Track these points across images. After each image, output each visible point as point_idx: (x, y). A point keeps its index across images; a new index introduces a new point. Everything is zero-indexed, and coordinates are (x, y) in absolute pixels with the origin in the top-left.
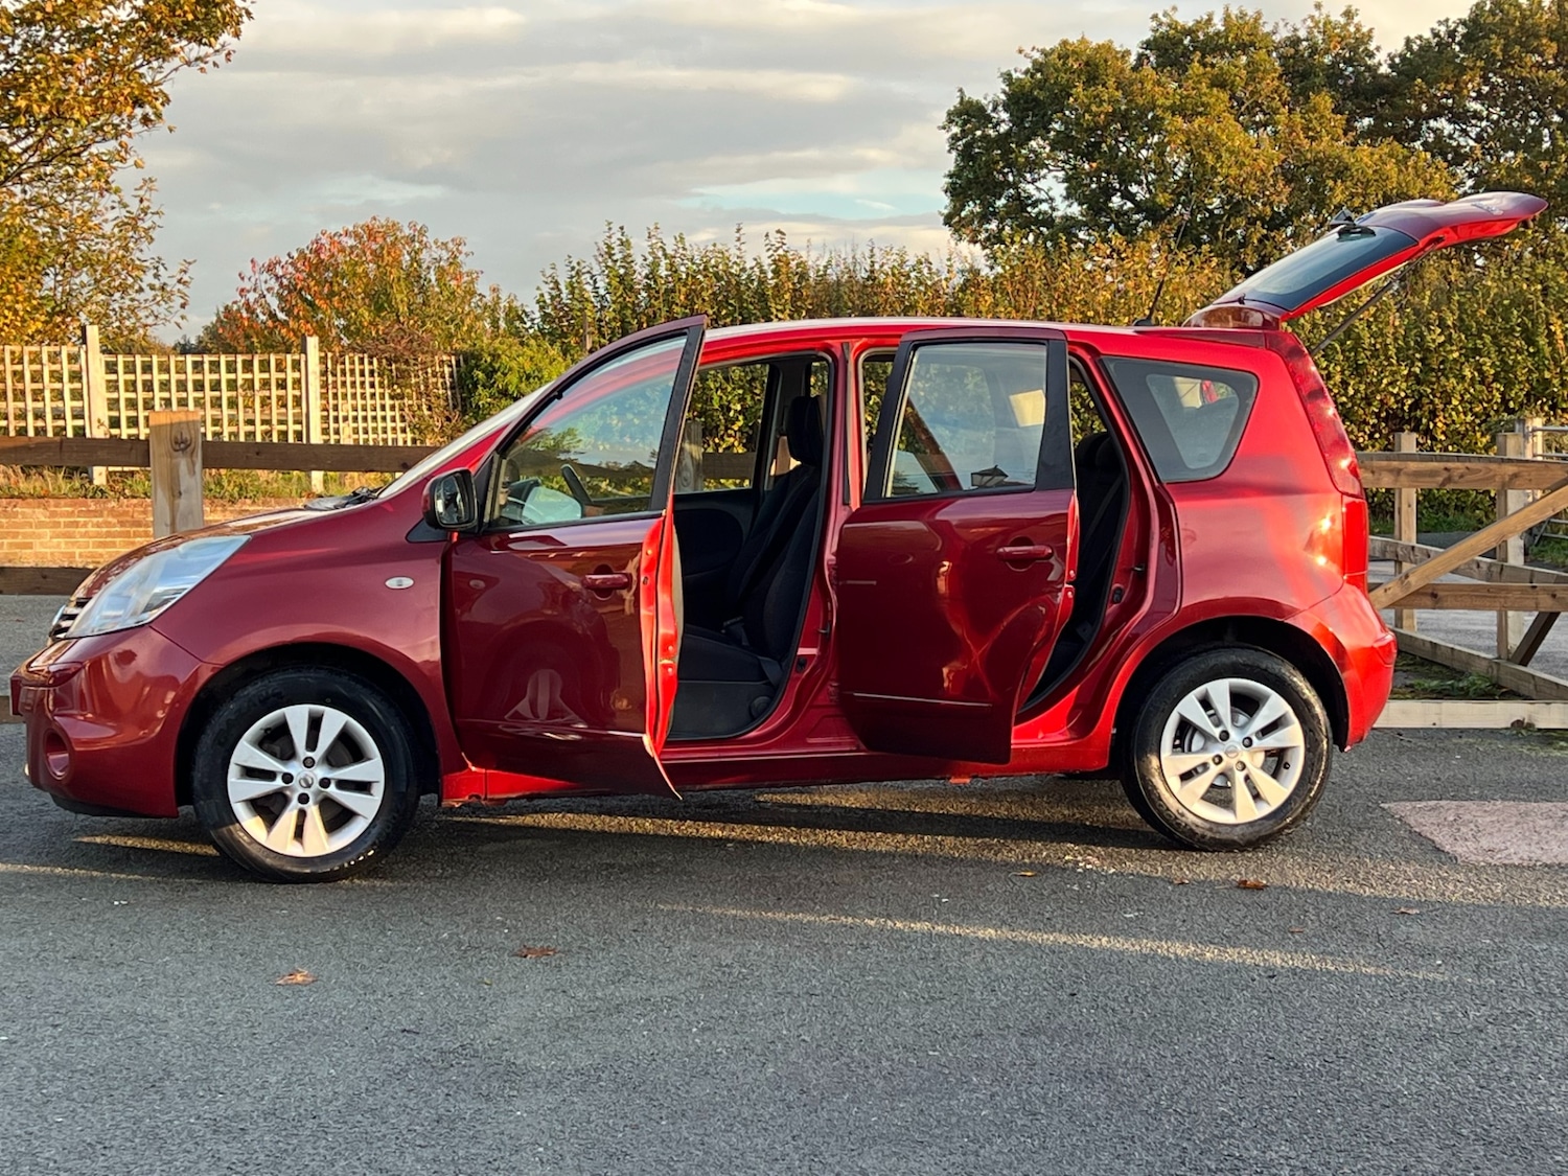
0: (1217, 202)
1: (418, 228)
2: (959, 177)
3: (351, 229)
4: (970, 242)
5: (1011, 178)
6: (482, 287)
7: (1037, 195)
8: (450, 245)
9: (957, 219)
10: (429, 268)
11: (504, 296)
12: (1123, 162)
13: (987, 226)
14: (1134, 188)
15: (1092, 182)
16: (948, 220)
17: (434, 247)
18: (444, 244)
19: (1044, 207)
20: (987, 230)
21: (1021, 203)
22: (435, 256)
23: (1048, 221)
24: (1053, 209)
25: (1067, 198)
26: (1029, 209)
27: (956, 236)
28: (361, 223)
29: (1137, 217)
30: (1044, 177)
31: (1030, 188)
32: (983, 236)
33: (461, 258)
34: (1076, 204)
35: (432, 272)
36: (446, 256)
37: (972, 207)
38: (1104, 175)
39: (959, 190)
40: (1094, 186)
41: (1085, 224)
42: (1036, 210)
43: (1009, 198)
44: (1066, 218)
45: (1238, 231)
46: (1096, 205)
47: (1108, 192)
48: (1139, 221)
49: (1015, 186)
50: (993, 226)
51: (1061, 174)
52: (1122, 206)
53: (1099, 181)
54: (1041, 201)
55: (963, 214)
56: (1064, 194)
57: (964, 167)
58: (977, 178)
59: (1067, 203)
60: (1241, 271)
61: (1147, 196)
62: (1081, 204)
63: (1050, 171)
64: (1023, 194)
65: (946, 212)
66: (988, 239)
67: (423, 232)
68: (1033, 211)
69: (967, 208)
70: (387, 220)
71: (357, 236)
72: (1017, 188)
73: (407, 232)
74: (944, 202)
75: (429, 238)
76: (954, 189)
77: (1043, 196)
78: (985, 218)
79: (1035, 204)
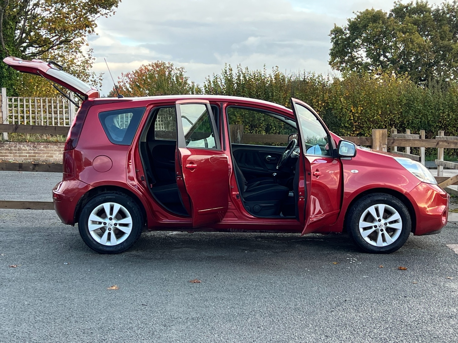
0: (413, 58)
1: (171, 64)
2: (334, 50)
3: (151, 64)
4: (337, 70)
5: (350, 51)
6: (189, 82)
7: (357, 56)
8: (180, 69)
9: (333, 63)
10: (173, 76)
11: (195, 84)
12: (384, 46)
13: (342, 65)
14: (387, 54)
16: (330, 64)
17: (175, 70)
18: (179, 69)
19: (360, 59)
20: (342, 67)
21: (353, 58)
22: (175, 72)
23: (361, 64)
24: (362, 60)
25: (367, 57)
26: (355, 60)
27: (333, 68)
28: (154, 62)
29: (388, 63)
30: (360, 50)
31: (356, 54)
32: (341, 68)
33: (183, 73)
34: (369, 59)
35: (174, 77)
36: (179, 72)
37: (338, 59)
38: (378, 50)
39: (334, 54)
40: (375, 53)
41: (372, 65)
42: (357, 60)
43: (349, 57)
44: (366, 63)
45: (419, 68)
46: (376, 59)
47: (379, 55)
48: (389, 64)
49: (351, 53)
50: (344, 65)
51: (365, 50)
52: (384, 60)
53: (377, 52)
54: (358, 58)
55: (335, 61)
56: (366, 56)
57: (335, 47)
58: (339, 50)
59: (366, 58)
60: (420, 80)
61: (391, 56)
62: (371, 59)
63: (362, 49)
64: (353, 56)
65: (330, 61)
66: (342, 69)
67: (172, 65)
68: (356, 61)
69: (336, 60)
70: (162, 61)
71: (153, 66)
72: (352, 54)
73: (167, 65)
74: (329, 58)
75: (174, 67)
76: (332, 54)
77: (359, 56)
78: (341, 63)
79: (357, 59)
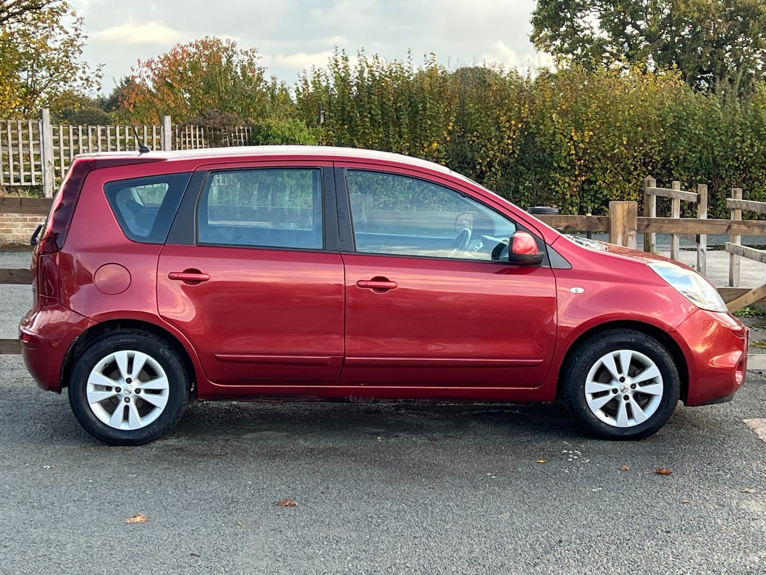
0: (687, 30)
1: (231, 42)
2: (539, 14)
3: (194, 43)
4: (545, 51)
5: (569, 15)
6: (266, 77)
7: (583, 25)
8: (249, 53)
9: (537, 38)
10: (236, 65)
11: (278, 82)
12: (633, 8)
13: (554, 42)
14: (638, 23)
15: (615, 18)
16: (532, 39)
17: (240, 54)
18: (247, 52)
19: (587, 32)
20: (554, 45)
21: (574, 30)
22: (240, 59)
23: (590, 41)
24: (593, 34)
25: (600, 28)
26: (579, 33)
27: (537, 48)
28: (199, 40)
29: (641, 38)
30: (588, 15)
31: (580, 21)
32: (552, 48)
33: (255, 60)
34: (605, 31)
35: (238, 67)
36: (246, 58)
37: (546, 32)
38: (622, 14)
39: (539, 22)
40: (616, 20)
41: (611, 43)
42: (583, 34)
43: (567, 27)
44: (600, 40)
45: (699, 48)
46: (617, 31)
47: (624, 24)
48: (641, 41)
49: (571, 20)
50: (558, 42)
51: (598, 14)
52: (632, 32)
53: (619, 18)
54: (586, 29)
55: (541, 35)
56: (599, 25)
57: (542, 9)
58: (549, 15)
59: (600, 31)
60: (699, 71)
61: (647, 26)
62: (608, 32)
63: (591, 11)
64: (575, 24)
65: (531, 34)
66: (555, 50)
67: (233, 45)
68: (581, 35)
69: (543, 32)
70: (214, 37)
71: (197, 47)
72: (572, 21)
73: (225, 45)
74: (531, 29)
75: (237, 49)
76: (536, 21)
77: (587, 26)
78: (553, 38)
79: (582, 31)
